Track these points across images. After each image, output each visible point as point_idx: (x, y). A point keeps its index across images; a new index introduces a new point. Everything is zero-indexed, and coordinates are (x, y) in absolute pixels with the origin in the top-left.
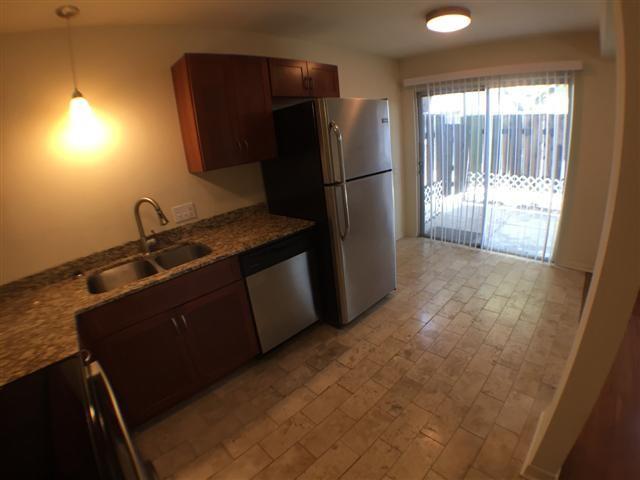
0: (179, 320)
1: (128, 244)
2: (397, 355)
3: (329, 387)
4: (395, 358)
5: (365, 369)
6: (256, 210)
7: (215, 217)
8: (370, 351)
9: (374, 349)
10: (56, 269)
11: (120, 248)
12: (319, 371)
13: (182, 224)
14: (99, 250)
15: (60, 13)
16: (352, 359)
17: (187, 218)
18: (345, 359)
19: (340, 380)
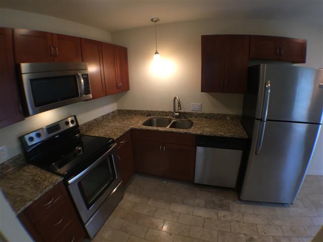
0: (162, 148)
1: (169, 112)
2: (245, 234)
3: (200, 216)
4: (242, 235)
5: (223, 225)
6: (233, 117)
7: (209, 114)
8: (237, 221)
9: (239, 222)
10: (144, 111)
11: (166, 112)
12: (206, 208)
13: (194, 112)
14: (159, 110)
15: (152, 20)
16: (224, 216)
17: (196, 110)
18: (222, 213)
19: (207, 218)
